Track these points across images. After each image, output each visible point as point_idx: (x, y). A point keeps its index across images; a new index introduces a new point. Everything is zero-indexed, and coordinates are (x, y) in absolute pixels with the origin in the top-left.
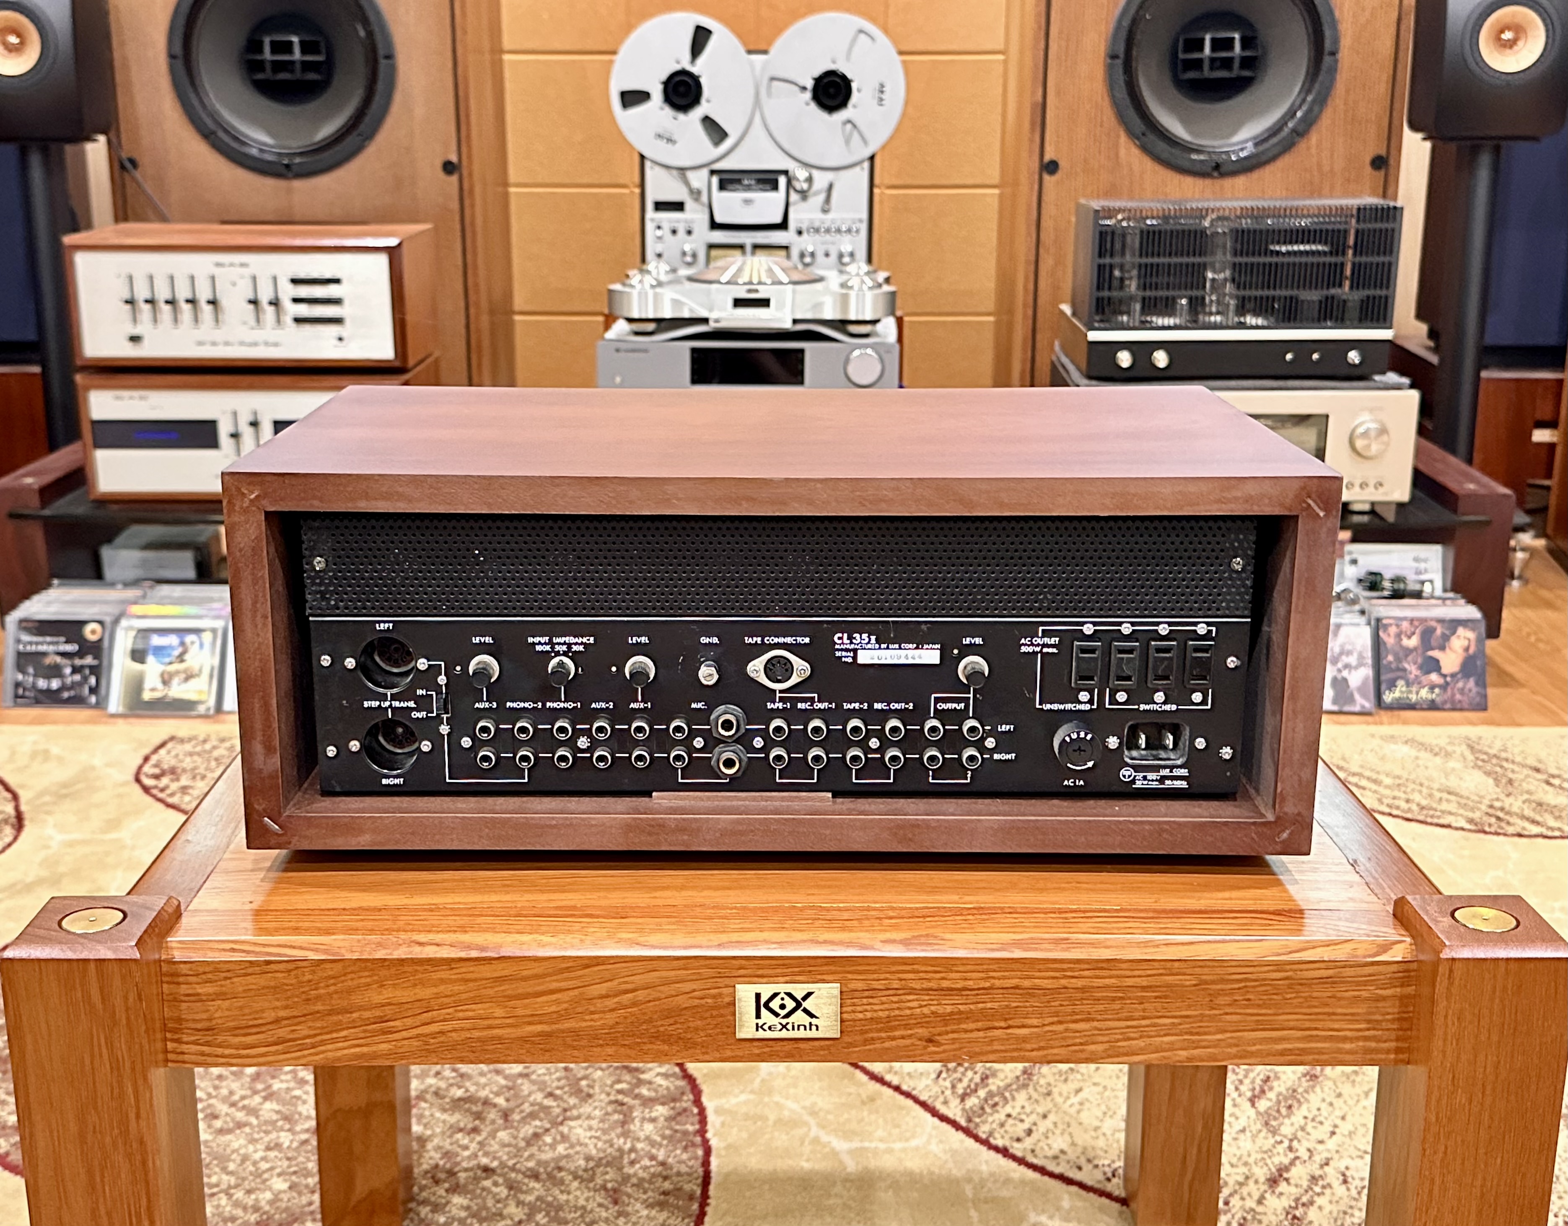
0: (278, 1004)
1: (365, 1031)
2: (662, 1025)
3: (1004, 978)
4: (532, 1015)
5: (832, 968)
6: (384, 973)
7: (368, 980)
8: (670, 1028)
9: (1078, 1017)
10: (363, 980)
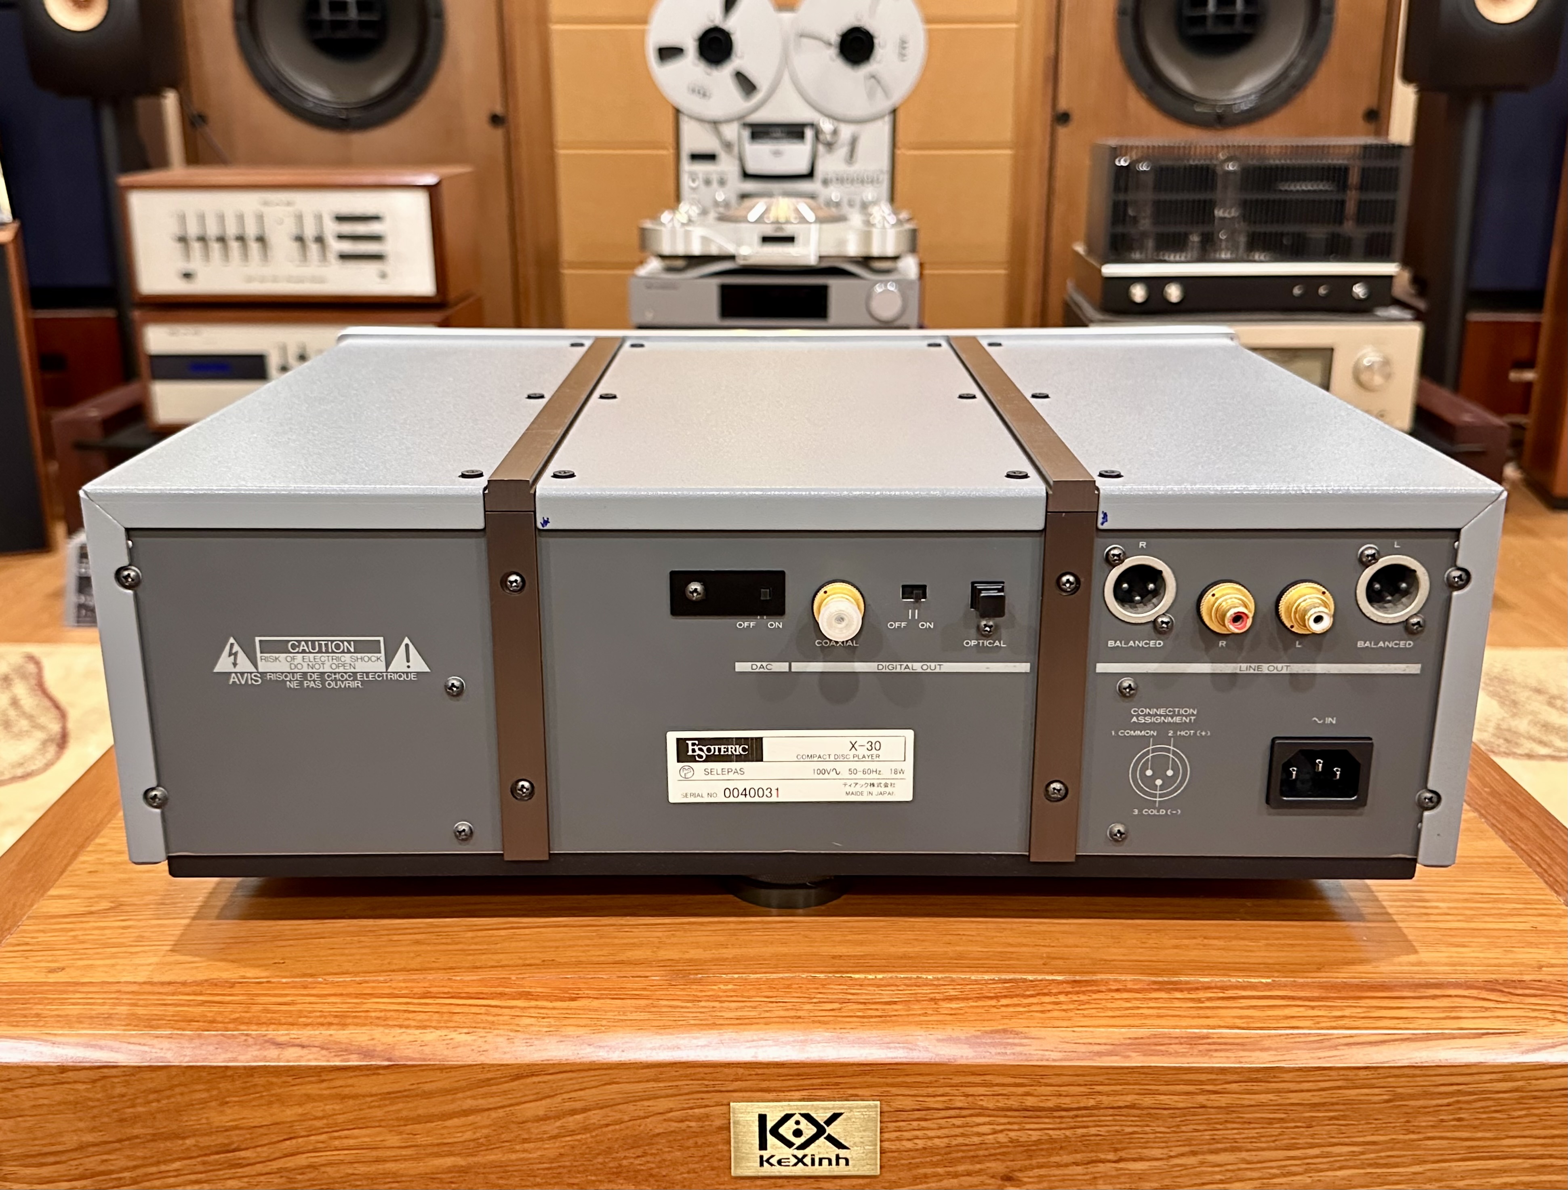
0: (81, 1125)
1: (204, 1163)
2: (625, 1158)
3: (1116, 1093)
4: (438, 1145)
5: (868, 1079)
6: (224, 1085)
7: (204, 1095)
8: (637, 1162)
9: (1220, 1146)
10: (198, 1096)
